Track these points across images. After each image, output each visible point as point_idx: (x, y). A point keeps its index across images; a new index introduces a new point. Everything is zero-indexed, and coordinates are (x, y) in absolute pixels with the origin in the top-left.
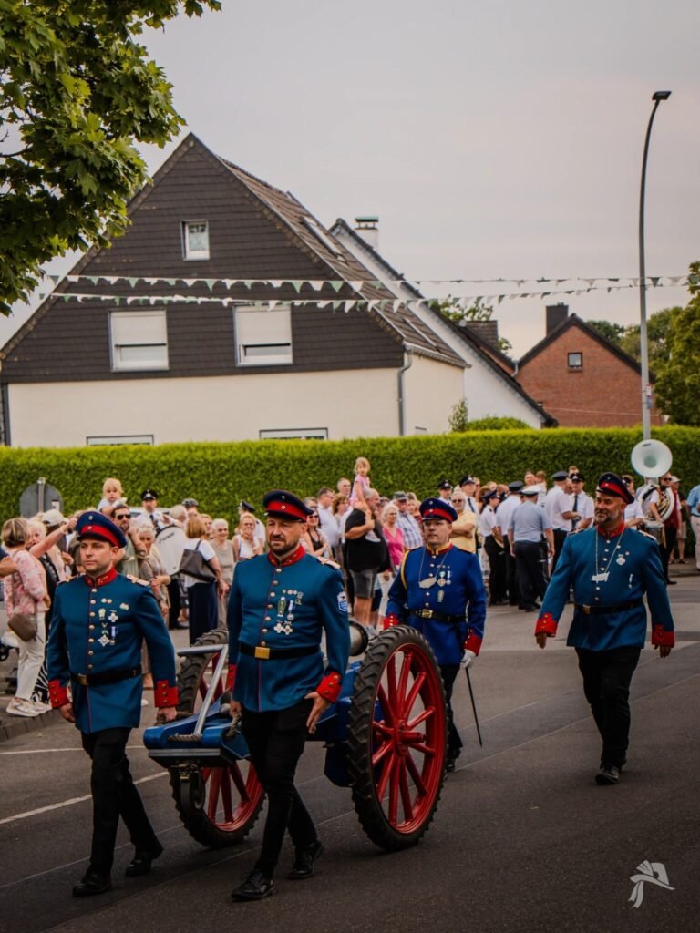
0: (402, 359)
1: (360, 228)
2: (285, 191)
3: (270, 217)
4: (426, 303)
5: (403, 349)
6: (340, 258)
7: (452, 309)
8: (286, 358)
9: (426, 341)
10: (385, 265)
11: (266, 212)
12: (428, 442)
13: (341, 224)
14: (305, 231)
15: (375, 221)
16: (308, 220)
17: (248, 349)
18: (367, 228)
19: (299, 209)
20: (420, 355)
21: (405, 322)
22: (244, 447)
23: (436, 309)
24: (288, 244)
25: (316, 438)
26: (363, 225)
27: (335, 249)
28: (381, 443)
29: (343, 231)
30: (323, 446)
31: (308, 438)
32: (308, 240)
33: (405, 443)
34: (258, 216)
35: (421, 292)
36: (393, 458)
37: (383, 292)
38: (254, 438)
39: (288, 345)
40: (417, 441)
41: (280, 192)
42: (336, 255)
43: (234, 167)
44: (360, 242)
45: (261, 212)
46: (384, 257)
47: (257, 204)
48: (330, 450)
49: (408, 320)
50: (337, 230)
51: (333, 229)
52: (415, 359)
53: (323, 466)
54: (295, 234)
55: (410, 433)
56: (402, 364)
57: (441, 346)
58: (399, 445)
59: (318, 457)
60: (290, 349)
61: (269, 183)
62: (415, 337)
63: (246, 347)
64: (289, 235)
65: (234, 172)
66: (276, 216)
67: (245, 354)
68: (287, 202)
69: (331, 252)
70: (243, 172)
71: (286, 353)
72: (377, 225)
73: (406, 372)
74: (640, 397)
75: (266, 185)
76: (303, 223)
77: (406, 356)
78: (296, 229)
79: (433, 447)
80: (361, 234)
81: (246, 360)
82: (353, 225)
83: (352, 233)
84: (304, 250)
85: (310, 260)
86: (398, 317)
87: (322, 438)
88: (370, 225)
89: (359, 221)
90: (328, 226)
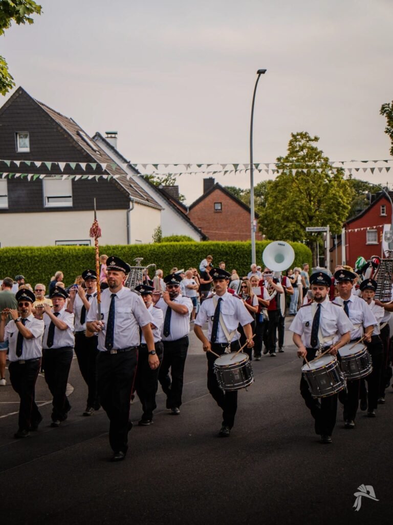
0: (129, 205)
1: (108, 137)
2: (69, 117)
3: (62, 131)
4: (142, 177)
5: (130, 200)
6: (97, 153)
7: (155, 180)
8: (69, 203)
9: (142, 196)
10: (120, 157)
11: (59, 128)
12: (142, 248)
13: (98, 135)
14: (80, 138)
15: (115, 133)
16: (81, 133)
17: (50, 199)
18: (111, 137)
19: (77, 127)
20: (138, 203)
21: (131, 186)
22: (47, 249)
23: (146, 179)
24: (71, 145)
25: (84, 245)
26: (109, 135)
27: (95, 148)
28: (118, 248)
29: (99, 138)
30: (88, 249)
31: (80, 245)
32: (81, 143)
33: (130, 248)
34: (55, 130)
35: (139, 171)
36: (124, 256)
37: (119, 170)
38: (52, 245)
39: (70, 197)
40: (136, 247)
41: (67, 118)
42: (95, 151)
43: (43, 105)
44: (108, 144)
45: (57, 128)
46: (121, 153)
47: (54, 124)
48: (91, 251)
49: (132, 185)
50: (96, 138)
51: (94, 138)
52: (136, 205)
53: (88, 259)
54: (74, 140)
55: (133, 243)
56: (129, 207)
57: (149, 198)
58: (127, 249)
59: (86, 255)
60: (71, 199)
61: (61, 113)
62: (136, 194)
63: (48, 198)
64: (71, 141)
65: (43, 107)
66: (64, 130)
67: (48, 201)
68: (70, 123)
69: (93, 149)
70: (48, 107)
71: (69, 201)
72: (116, 136)
73: (131, 211)
74: (250, 225)
75: (59, 114)
76: (79, 134)
77: (131, 203)
78: (75, 137)
79: (144, 250)
80: (108, 140)
81: (48, 204)
82: (104, 136)
83: (104, 140)
84: (79, 148)
85: (82, 153)
86: (127, 183)
87: (87, 245)
88: (113, 136)
89: (107, 133)
90: (91, 136)
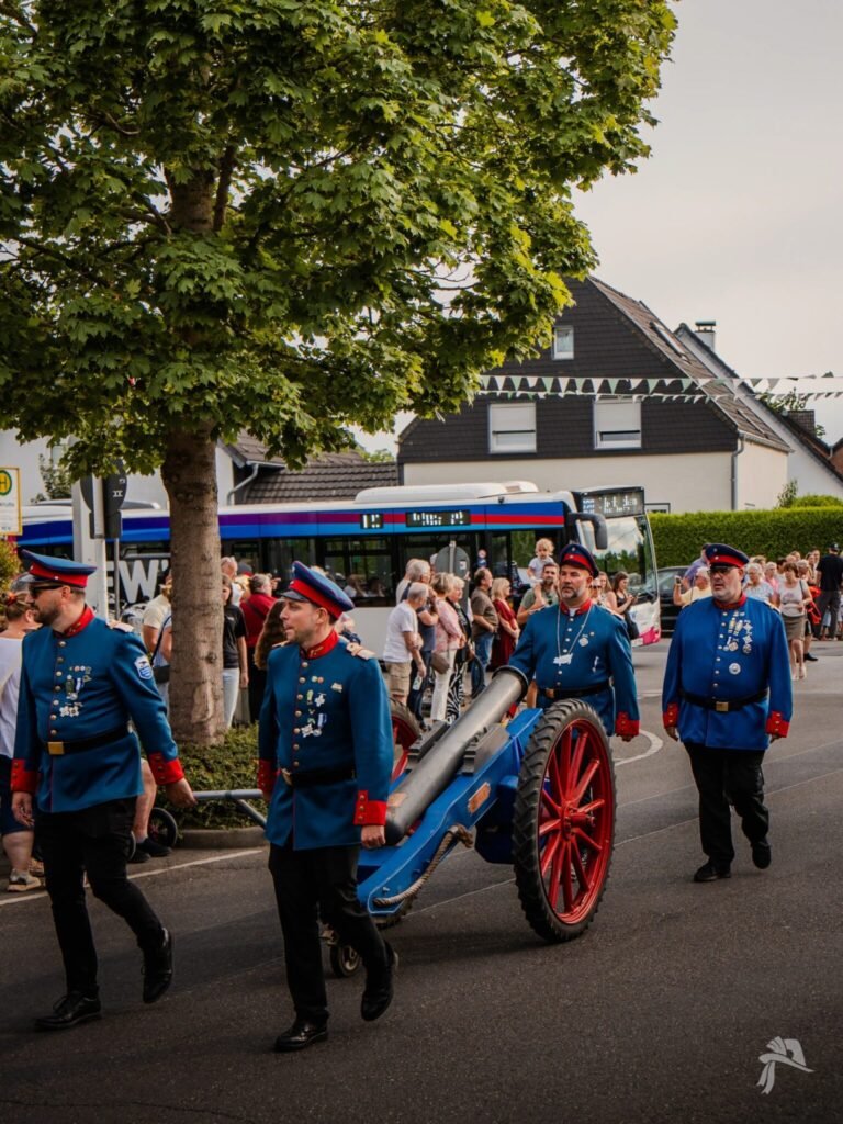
0: (736, 445)
1: (699, 331)
2: (638, 300)
3: (627, 323)
5: (737, 436)
6: (684, 358)
7: (773, 400)
8: (636, 443)
9: (756, 429)
10: (720, 363)
11: (623, 319)
12: (758, 516)
13: (683, 328)
14: (655, 335)
15: (713, 324)
16: (658, 325)
17: (604, 436)
18: (705, 331)
19: (650, 316)
20: (751, 441)
21: (739, 413)
23: (761, 400)
24: (641, 346)
25: (661, 511)
26: (702, 328)
27: (680, 350)
28: (718, 517)
29: (685, 333)
30: (667, 519)
31: (655, 511)
32: (657, 342)
33: (739, 517)
34: (616, 322)
35: (753, 389)
36: (728, 529)
37: (722, 388)
39: (638, 432)
40: (748, 515)
41: (634, 301)
42: (679, 355)
43: (597, 281)
44: (700, 343)
45: (618, 319)
46: (720, 356)
47: (615, 312)
48: (673, 523)
49: (741, 411)
50: (680, 333)
51: (677, 332)
52: (747, 445)
53: (667, 536)
54: (647, 338)
55: (741, 508)
56: (736, 449)
57: (770, 434)
58: (733, 519)
59: (663, 528)
60: (639, 435)
61: (626, 294)
62: (748, 426)
63: (602, 433)
64: (642, 338)
65: (598, 285)
66: (632, 322)
67: (602, 440)
68: (639, 309)
69: (676, 352)
71: (634, 439)
72: (714, 328)
73: (739, 456)
75: (622, 295)
76: (653, 328)
77: (739, 442)
78: (649, 333)
79: (763, 520)
80: (700, 336)
81: (601, 445)
82: (693, 328)
83: (693, 336)
84: (654, 351)
85: (659, 359)
86: (732, 408)
87: (665, 511)
88: (709, 328)
89: (699, 324)
90: (673, 329)
